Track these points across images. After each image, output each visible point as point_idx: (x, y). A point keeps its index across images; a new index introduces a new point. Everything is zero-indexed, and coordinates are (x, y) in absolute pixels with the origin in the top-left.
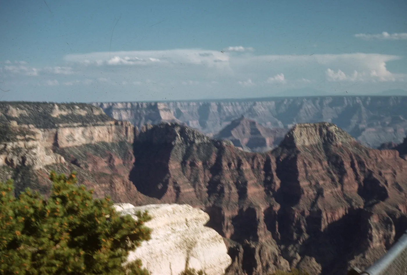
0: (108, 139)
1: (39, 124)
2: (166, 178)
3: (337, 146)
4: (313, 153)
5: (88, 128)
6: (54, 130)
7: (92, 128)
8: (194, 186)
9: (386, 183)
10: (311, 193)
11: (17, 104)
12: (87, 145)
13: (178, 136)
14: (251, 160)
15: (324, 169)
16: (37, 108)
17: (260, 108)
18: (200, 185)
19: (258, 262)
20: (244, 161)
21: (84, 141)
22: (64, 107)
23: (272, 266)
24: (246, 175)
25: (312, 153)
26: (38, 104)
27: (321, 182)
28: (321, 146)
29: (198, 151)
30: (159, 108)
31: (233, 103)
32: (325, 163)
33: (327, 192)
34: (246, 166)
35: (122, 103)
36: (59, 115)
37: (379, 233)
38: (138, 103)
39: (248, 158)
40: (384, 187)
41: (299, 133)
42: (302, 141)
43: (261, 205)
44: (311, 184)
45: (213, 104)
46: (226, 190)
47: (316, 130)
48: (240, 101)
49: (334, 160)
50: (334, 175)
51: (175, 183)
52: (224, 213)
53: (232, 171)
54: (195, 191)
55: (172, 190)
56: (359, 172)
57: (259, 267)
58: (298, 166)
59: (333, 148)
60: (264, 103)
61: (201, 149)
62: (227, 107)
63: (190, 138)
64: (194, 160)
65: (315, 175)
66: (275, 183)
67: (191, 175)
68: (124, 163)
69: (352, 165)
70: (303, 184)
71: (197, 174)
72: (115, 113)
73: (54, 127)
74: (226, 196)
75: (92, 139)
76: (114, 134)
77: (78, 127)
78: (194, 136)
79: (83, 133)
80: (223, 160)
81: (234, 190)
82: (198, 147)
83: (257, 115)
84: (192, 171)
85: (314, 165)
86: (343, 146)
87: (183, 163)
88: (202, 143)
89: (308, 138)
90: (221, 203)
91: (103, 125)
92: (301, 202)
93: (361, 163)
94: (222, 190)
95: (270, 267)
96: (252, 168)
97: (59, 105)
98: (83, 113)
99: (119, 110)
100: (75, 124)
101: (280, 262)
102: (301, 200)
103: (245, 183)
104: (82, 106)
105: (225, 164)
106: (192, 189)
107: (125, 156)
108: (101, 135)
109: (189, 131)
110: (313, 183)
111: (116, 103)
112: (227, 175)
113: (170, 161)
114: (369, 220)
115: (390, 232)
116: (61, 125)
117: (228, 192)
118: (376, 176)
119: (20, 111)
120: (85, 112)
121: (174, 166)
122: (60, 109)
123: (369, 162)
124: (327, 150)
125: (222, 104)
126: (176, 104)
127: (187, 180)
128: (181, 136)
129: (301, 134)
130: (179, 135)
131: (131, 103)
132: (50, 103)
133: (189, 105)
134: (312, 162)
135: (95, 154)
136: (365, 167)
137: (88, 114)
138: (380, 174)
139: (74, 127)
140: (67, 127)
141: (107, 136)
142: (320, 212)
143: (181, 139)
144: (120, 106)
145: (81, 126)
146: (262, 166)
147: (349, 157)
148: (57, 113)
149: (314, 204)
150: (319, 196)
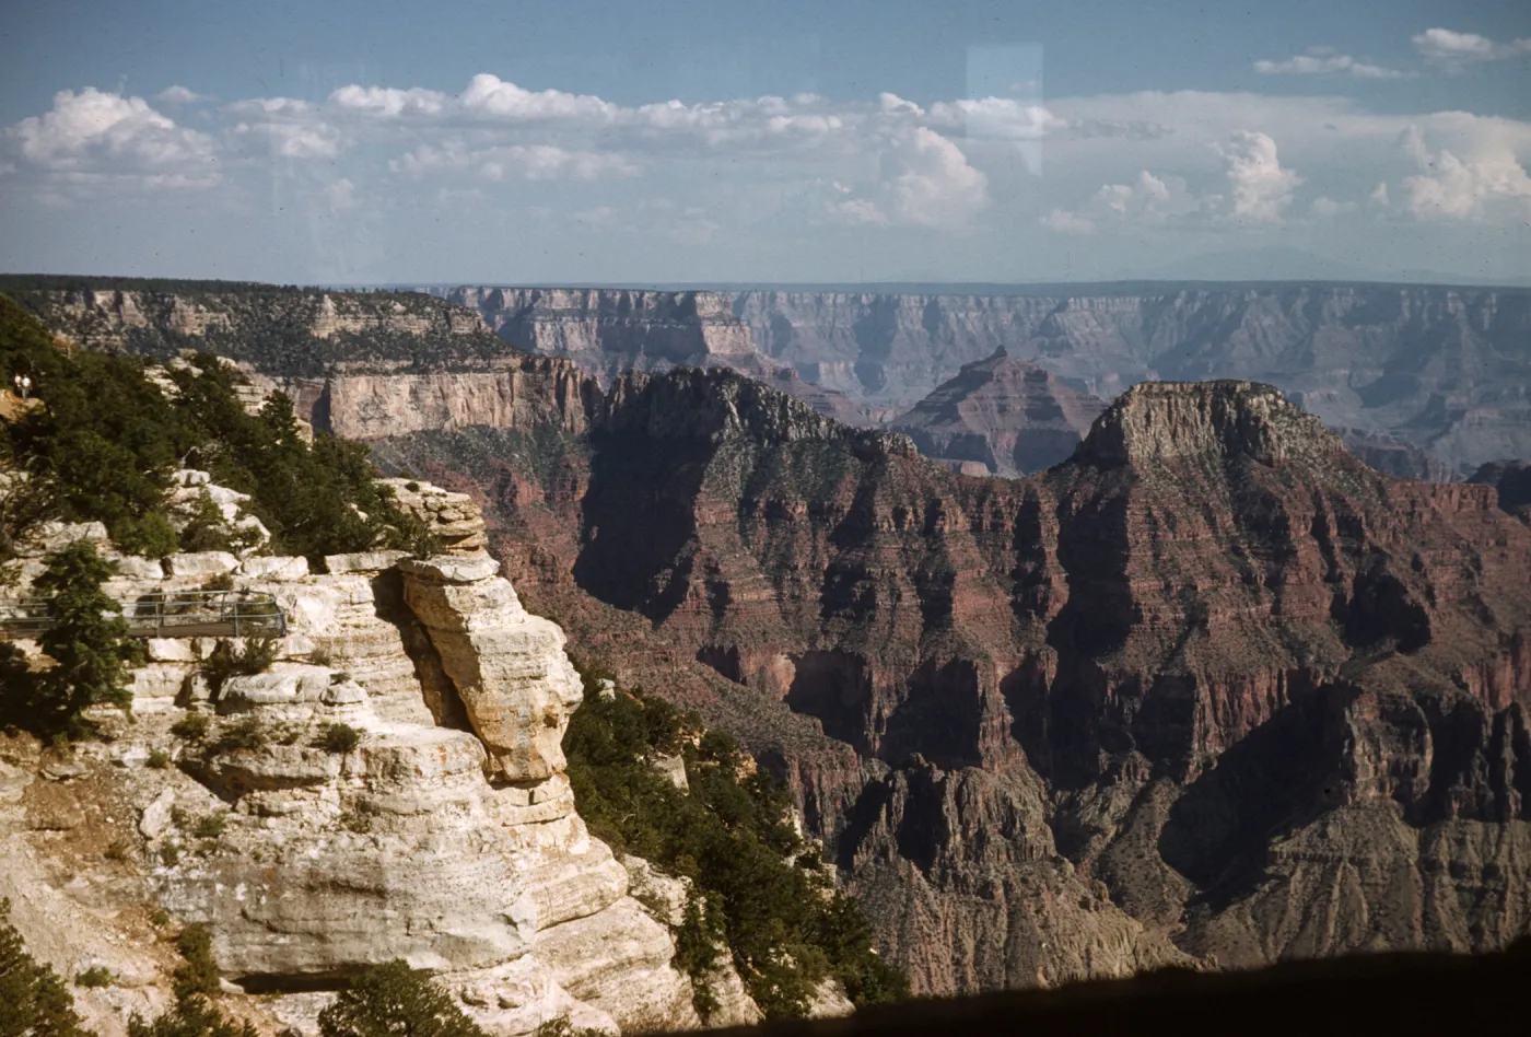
0: (500, 417)
1: (272, 360)
2: (684, 553)
3: (1269, 462)
4: (1186, 483)
5: (433, 377)
6: (320, 381)
7: (447, 377)
8: (777, 583)
9: (1430, 594)
10: (1167, 615)
11: (198, 291)
12: (427, 435)
13: (729, 411)
14: (972, 501)
15: (1218, 540)
16: (264, 307)
17: (1079, 322)
18: (795, 581)
19: (953, 823)
20: (948, 502)
21: (416, 421)
22: (353, 304)
23: (996, 839)
24: (952, 549)
25: (1181, 483)
26: (265, 293)
27: (1203, 584)
28: (1218, 460)
29: (797, 466)
30: (700, 313)
31: (985, 301)
32: (1226, 519)
33: (1220, 618)
34: (956, 521)
35: (569, 290)
36: (337, 331)
37: (1379, 759)
38: (625, 294)
39: (965, 495)
40: (1420, 609)
41: (1141, 415)
42: (1151, 442)
43: (994, 653)
44: (1168, 587)
45: (911, 302)
46: (882, 599)
47: (1201, 407)
48: (1011, 293)
49: (1256, 510)
50: (1253, 562)
51: (712, 570)
52: (870, 674)
53: (906, 537)
54: (780, 600)
55: (704, 593)
56: (1339, 556)
57: (956, 840)
58: (1129, 528)
59: (1256, 470)
60: (1100, 302)
61: (808, 460)
62: (962, 315)
63: (771, 422)
64: (781, 495)
65: (1186, 559)
66: (1048, 582)
67: (768, 546)
68: (548, 498)
69: (1319, 531)
70: (1142, 585)
71: (789, 546)
72: (543, 328)
73: (316, 371)
74: (882, 616)
75: (446, 414)
76: (517, 401)
77: (397, 371)
78: (784, 416)
79: (414, 393)
80: (878, 498)
81: (909, 599)
82: (797, 455)
83: (1069, 346)
84: (772, 535)
85: (1184, 526)
86: (1291, 465)
87: (746, 507)
88: (811, 441)
89: (1174, 435)
90: (864, 640)
91: (482, 370)
92: (1131, 646)
93: (1350, 527)
94: (869, 600)
95: (989, 842)
96: (976, 528)
97: (336, 297)
98: (419, 327)
99: (557, 316)
100: (390, 365)
101: (1023, 829)
102: (1130, 641)
103: (949, 578)
104: (415, 300)
105: (883, 510)
106: (768, 593)
107: (555, 478)
108: (476, 404)
109: (769, 398)
110: (1177, 583)
111: (548, 290)
112: (890, 551)
113: (701, 497)
114: (1347, 713)
115: (1415, 757)
116: (342, 366)
117: (888, 603)
118: (1397, 569)
119: (208, 316)
120: (426, 323)
121: (713, 513)
122: (342, 311)
123: (1377, 523)
124: (1235, 476)
125: (943, 301)
126: (773, 297)
127: (754, 562)
128: (742, 415)
129: (1148, 417)
130: (734, 410)
131: (602, 293)
132: (308, 291)
133: (819, 301)
134: (1178, 514)
135: (454, 468)
136: (1360, 536)
137: (435, 332)
138: (1417, 564)
139: (387, 373)
140: (360, 371)
141: (497, 408)
142: (1189, 681)
143: (742, 423)
144: (560, 300)
145: (408, 371)
146: (1009, 525)
147: (1309, 503)
148: (329, 325)
149: (1173, 654)
150: (1190, 629)
